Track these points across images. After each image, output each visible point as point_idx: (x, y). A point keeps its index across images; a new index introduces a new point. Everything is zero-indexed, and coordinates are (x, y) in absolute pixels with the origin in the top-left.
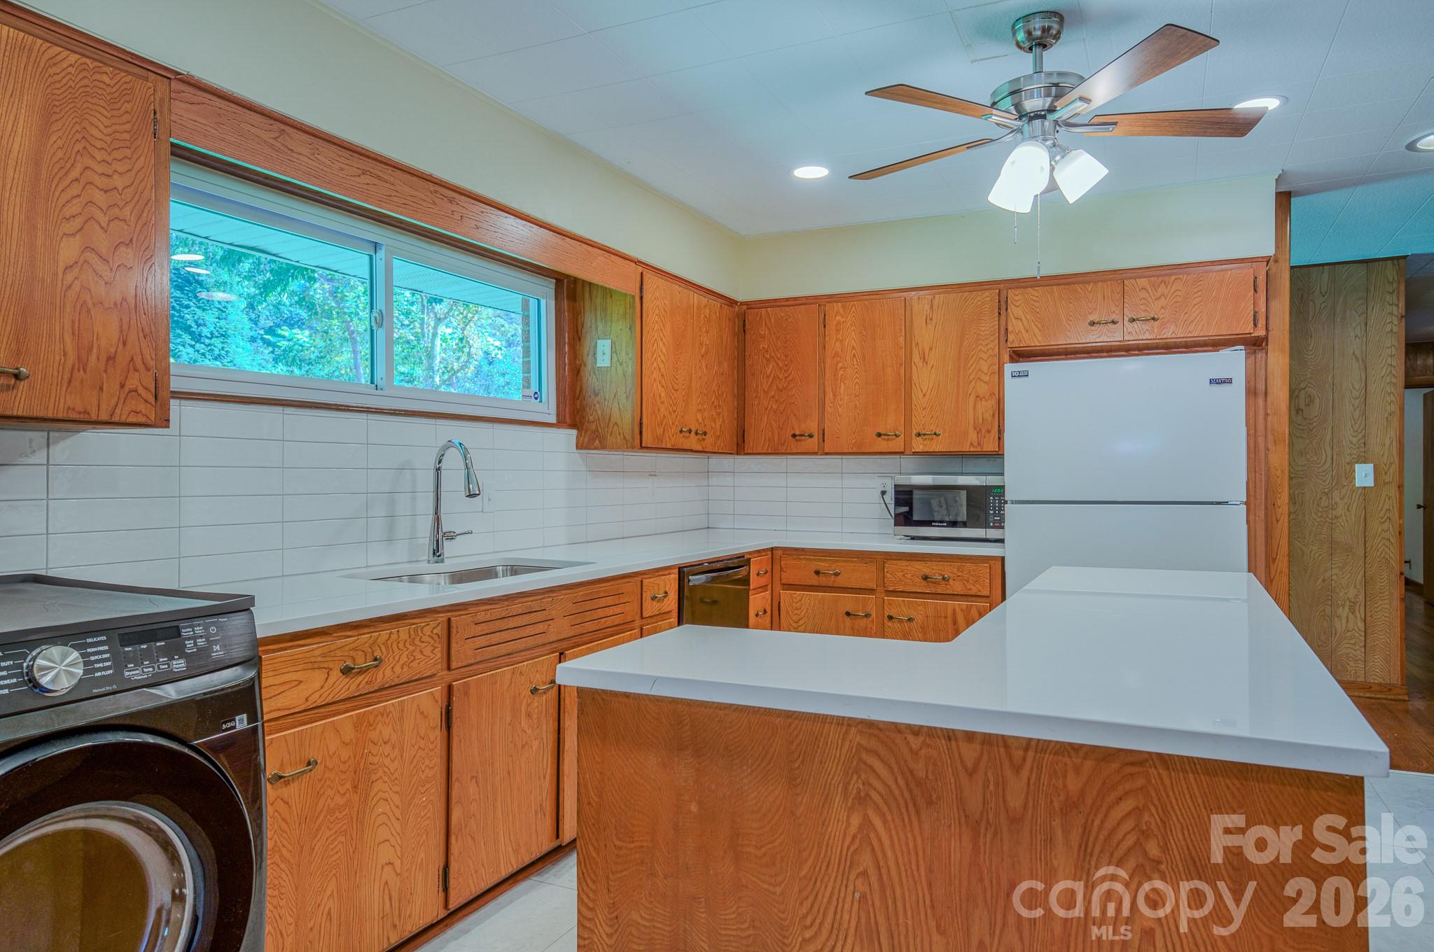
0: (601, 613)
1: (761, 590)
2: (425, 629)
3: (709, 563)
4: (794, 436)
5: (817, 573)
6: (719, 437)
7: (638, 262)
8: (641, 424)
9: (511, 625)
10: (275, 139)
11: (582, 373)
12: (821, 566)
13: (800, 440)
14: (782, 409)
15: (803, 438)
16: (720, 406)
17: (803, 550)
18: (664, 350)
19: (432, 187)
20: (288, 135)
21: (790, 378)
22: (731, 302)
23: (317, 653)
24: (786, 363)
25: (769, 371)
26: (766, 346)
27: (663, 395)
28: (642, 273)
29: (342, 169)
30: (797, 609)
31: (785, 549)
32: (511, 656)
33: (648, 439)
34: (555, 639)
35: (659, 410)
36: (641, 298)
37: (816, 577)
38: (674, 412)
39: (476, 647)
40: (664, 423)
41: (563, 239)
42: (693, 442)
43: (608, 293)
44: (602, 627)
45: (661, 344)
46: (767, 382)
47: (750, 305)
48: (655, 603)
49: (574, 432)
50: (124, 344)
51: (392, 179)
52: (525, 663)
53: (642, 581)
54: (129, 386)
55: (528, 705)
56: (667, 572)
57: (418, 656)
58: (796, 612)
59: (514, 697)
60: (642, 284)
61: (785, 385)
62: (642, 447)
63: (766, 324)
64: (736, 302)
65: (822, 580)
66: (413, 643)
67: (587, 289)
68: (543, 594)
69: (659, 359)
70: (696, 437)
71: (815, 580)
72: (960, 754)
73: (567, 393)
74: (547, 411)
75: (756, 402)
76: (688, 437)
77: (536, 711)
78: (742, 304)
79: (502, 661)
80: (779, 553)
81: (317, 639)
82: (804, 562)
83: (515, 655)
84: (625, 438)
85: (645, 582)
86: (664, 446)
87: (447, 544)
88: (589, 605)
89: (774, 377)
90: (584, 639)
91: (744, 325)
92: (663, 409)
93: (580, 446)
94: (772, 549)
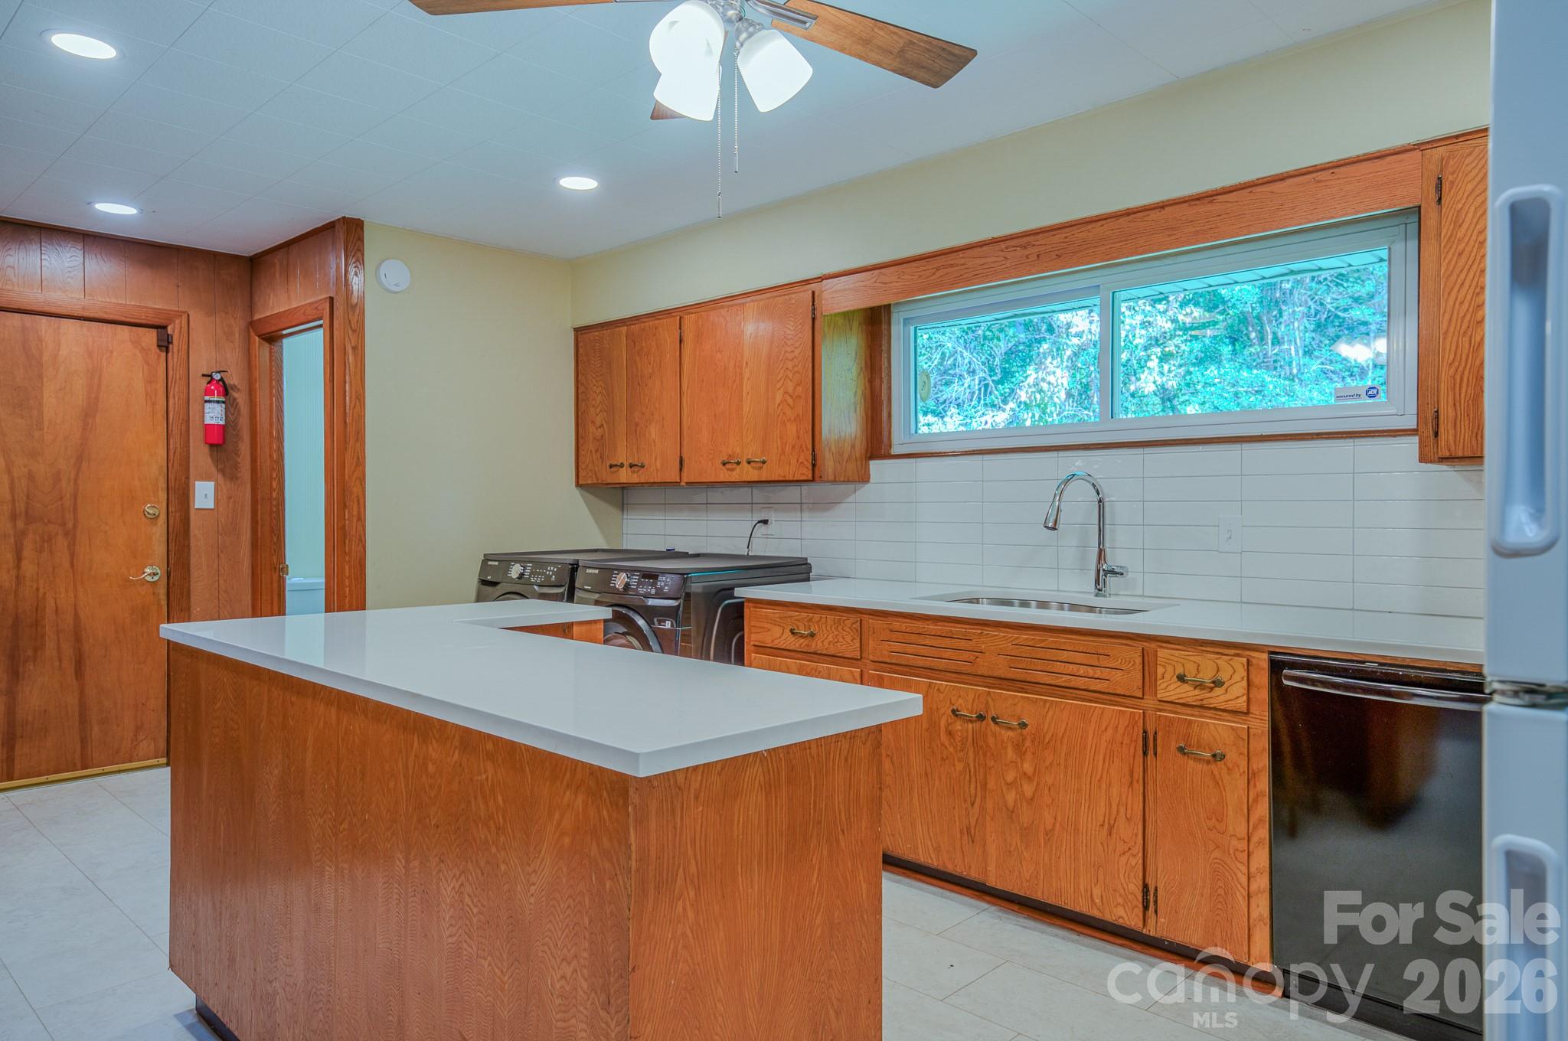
0: (1061, 667)
2: (846, 622)
7: (1420, 147)
8: (1437, 418)
9: (925, 642)
10: (875, 282)
19: (1003, 246)
23: (777, 615)
28: (1443, 158)
29: (920, 276)
34: (986, 674)
36: (1440, 201)
39: (891, 650)
44: (1064, 685)
48: (1186, 687)
50: (799, 438)
51: (962, 261)
52: (946, 683)
53: (1156, 649)
55: (949, 724)
57: (841, 640)
59: (930, 708)
60: (1441, 177)
62: (1439, 458)
66: (837, 629)
68: (973, 624)
77: (959, 734)
81: (781, 608)
83: (935, 672)
85: (1162, 652)
88: (1042, 654)
90: (1032, 688)
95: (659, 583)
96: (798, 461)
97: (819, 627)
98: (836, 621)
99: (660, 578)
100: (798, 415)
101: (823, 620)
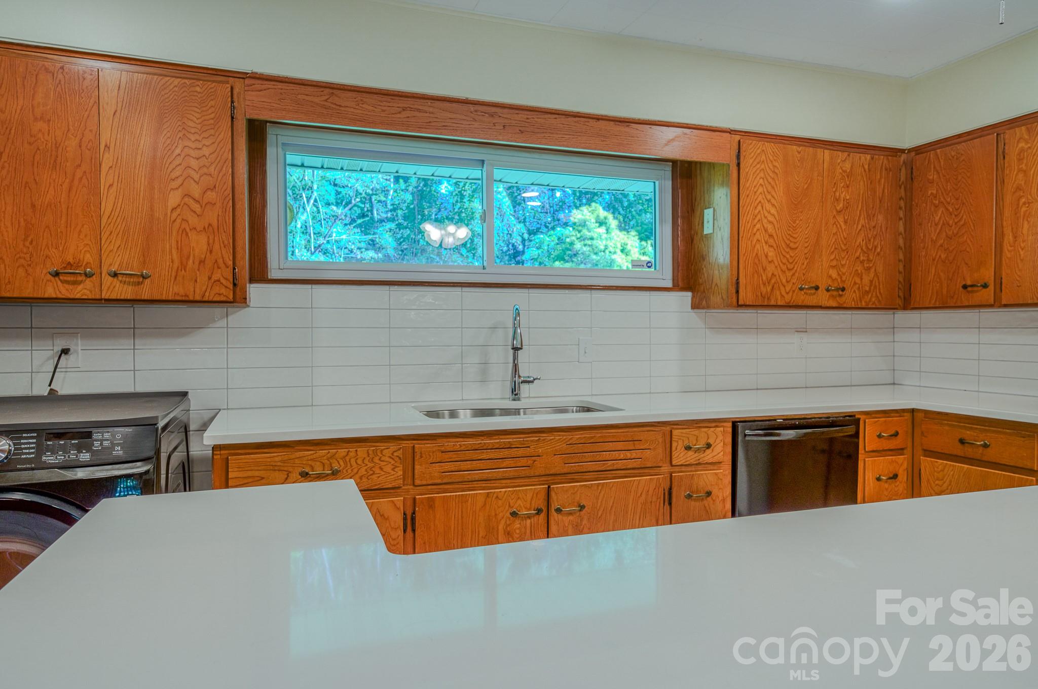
0: (606, 455)
1: (890, 453)
2: (385, 452)
3: (784, 419)
4: (965, 287)
5: (962, 441)
6: (867, 292)
7: (731, 132)
8: (738, 283)
9: (484, 456)
10: (326, 100)
11: (695, 241)
12: (968, 434)
13: (972, 292)
14: (951, 258)
15: (975, 289)
16: (869, 261)
17: (947, 414)
18: (773, 211)
19: (472, 108)
20: (336, 96)
21: (962, 223)
22: (895, 152)
23: (280, 458)
24: (957, 207)
25: (937, 218)
26: (935, 192)
27: (770, 254)
28: (739, 141)
29: (383, 111)
30: (938, 479)
31: (927, 413)
32: (489, 482)
33: (746, 295)
34: (543, 473)
35: (764, 270)
36: (738, 165)
37: (960, 446)
38: (789, 270)
39: (443, 471)
40: (773, 281)
41: (628, 126)
42: (822, 297)
43: (711, 165)
44: (608, 469)
45: (768, 206)
46: (935, 231)
47: (918, 150)
48: (690, 453)
49: (689, 294)
50: (211, 252)
51: (431, 109)
52: (504, 490)
53: (671, 431)
54: (215, 277)
55: (508, 526)
56: (714, 425)
57: (377, 471)
58: (937, 482)
59: (489, 516)
60: (739, 152)
61: (955, 232)
62: (739, 306)
63: (934, 167)
64: (902, 151)
65: (968, 451)
66: (372, 461)
68: (528, 433)
69: (765, 221)
70: (829, 294)
71: (959, 450)
73: (679, 260)
74: (661, 277)
75: (924, 254)
76: (814, 294)
77: (518, 531)
78: (910, 150)
79: (475, 485)
80: (921, 415)
81: (280, 450)
82: (947, 428)
83: (492, 482)
84: (722, 298)
85: (675, 432)
86: (773, 303)
87: (524, 387)
88: (589, 447)
89: (944, 224)
90: (584, 477)
91: (912, 173)
92: (771, 269)
93: (695, 306)
94: (913, 411)
95: (96, 444)
96: (210, 278)
97: (345, 462)
98: (371, 452)
99: (95, 436)
100: (210, 225)
101: (352, 454)
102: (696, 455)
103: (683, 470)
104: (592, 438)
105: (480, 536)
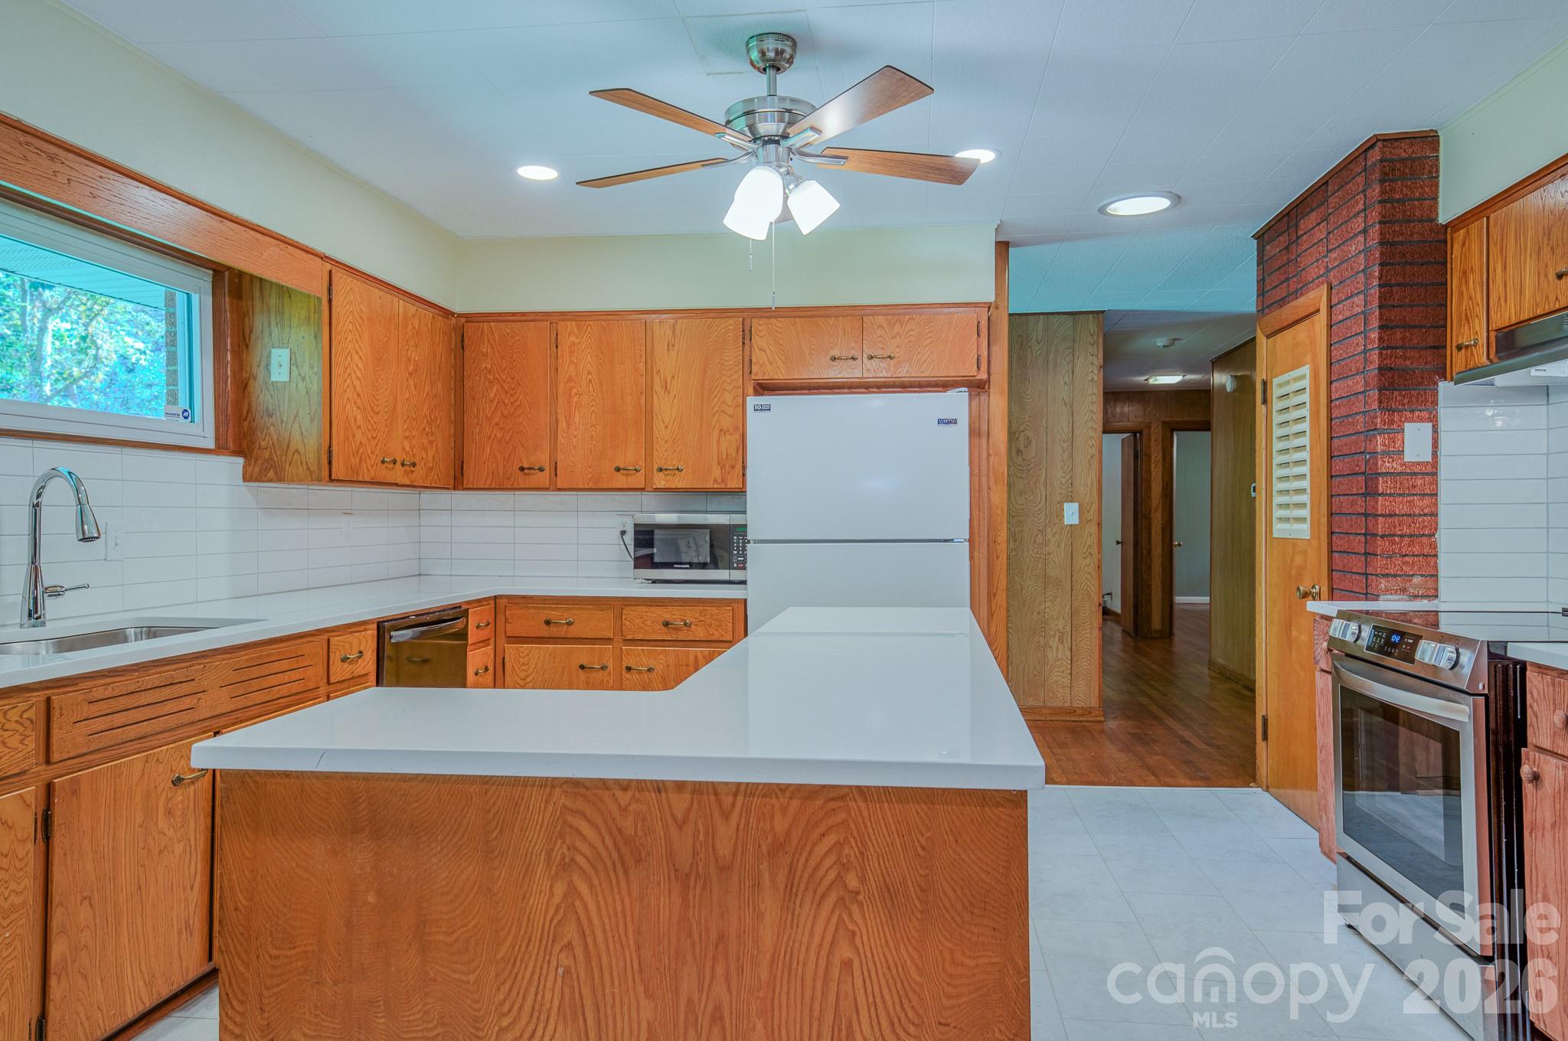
0: (272, 680)
1: (481, 644)
2: (10, 714)
3: (417, 615)
4: (522, 469)
5: (548, 623)
6: (431, 469)
7: (324, 258)
8: (330, 452)
9: (143, 701)
11: (251, 388)
12: (553, 615)
13: (529, 474)
14: (507, 439)
15: (532, 471)
16: (432, 433)
17: (531, 597)
18: (360, 365)
19: (22, 137)
21: (518, 404)
22: (447, 313)
24: (513, 386)
25: (492, 395)
26: (489, 366)
27: (359, 418)
28: (330, 272)
30: (524, 664)
31: (510, 597)
32: (144, 740)
33: (339, 469)
34: (208, 715)
35: (354, 436)
36: (330, 301)
37: (546, 627)
38: (374, 438)
39: (89, 732)
40: (361, 451)
41: (221, 222)
42: (398, 474)
43: (284, 292)
44: (274, 698)
45: (356, 358)
46: (490, 408)
47: (469, 318)
48: (346, 665)
49: (240, 461)
52: (165, 748)
53: (329, 640)
55: (168, 800)
56: (363, 628)
58: (523, 668)
59: (148, 791)
60: (330, 285)
61: (511, 411)
62: (331, 480)
63: (489, 340)
64: (452, 314)
65: (554, 631)
67: (257, 285)
68: (191, 660)
69: (354, 376)
70: (403, 469)
71: (545, 631)
72: (670, 806)
73: (229, 412)
74: (202, 434)
75: (477, 430)
76: (393, 469)
77: (180, 806)
78: (460, 315)
79: (128, 747)
80: (504, 601)
82: (532, 611)
83: (149, 739)
84: (308, 469)
85: (333, 640)
86: (360, 479)
87: (49, 602)
88: (256, 672)
89: (499, 402)
90: (248, 714)
91: (463, 341)
92: (359, 435)
93: (247, 478)
94: (496, 597)
102: (351, 666)
103: (338, 688)
104: (258, 658)
105: (136, 825)
